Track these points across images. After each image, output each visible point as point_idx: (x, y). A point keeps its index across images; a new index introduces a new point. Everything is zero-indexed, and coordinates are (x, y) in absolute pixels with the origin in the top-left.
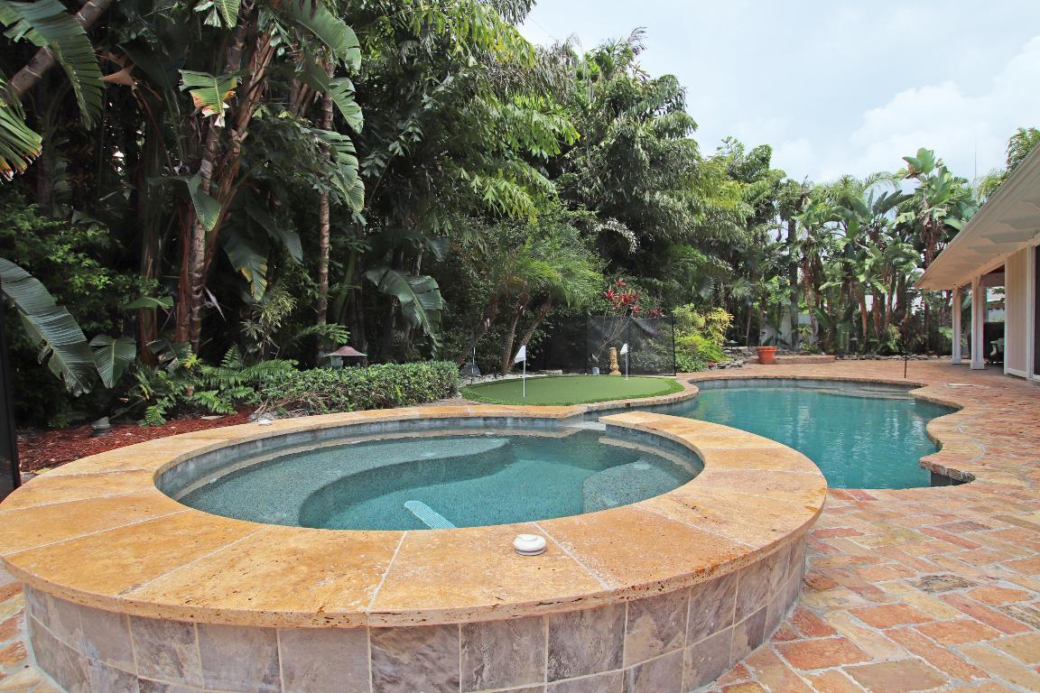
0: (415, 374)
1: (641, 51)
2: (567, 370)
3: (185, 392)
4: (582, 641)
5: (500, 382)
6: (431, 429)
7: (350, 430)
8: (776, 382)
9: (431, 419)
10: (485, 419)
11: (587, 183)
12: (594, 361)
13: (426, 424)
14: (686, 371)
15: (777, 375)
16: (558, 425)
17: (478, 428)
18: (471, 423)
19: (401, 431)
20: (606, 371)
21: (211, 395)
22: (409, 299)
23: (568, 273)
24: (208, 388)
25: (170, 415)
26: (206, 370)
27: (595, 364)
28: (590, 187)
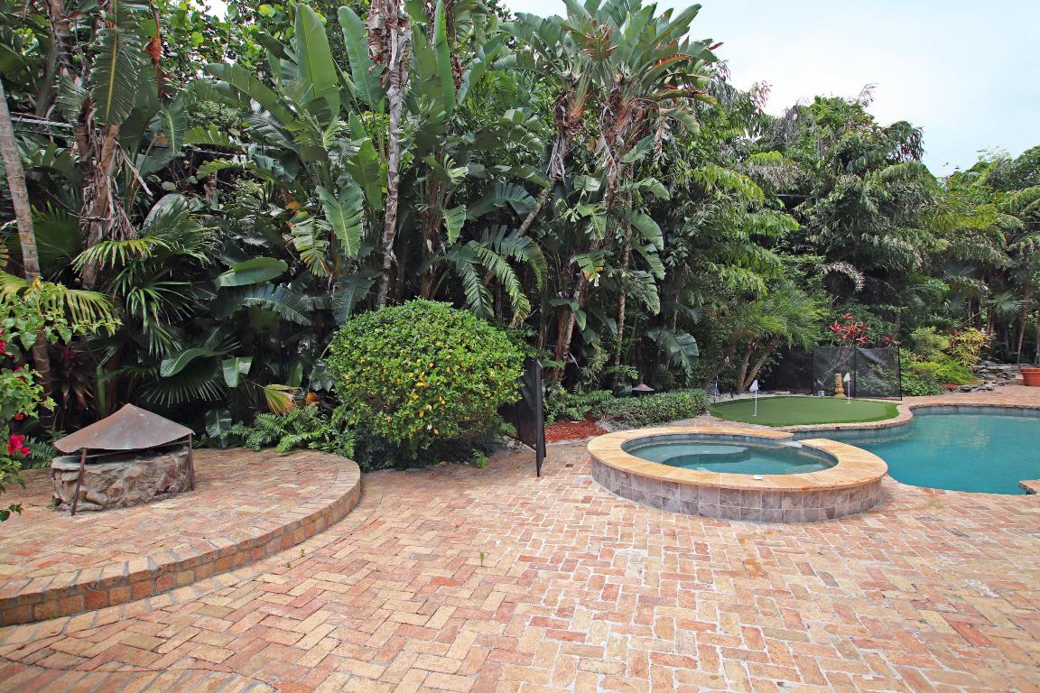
0: (682, 400)
1: (870, 103)
2: (794, 390)
3: (561, 408)
4: (771, 500)
5: (735, 402)
6: (704, 439)
7: (666, 438)
8: (1017, 411)
9: (705, 434)
10: (734, 436)
11: (816, 231)
12: (818, 385)
13: (702, 436)
14: (917, 395)
15: (1018, 404)
16: (776, 442)
17: (730, 440)
18: (726, 437)
19: (690, 439)
20: (831, 393)
21: (574, 410)
22: (677, 350)
23: (793, 319)
24: (570, 406)
25: (557, 419)
26: (569, 396)
27: (820, 388)
28: (818, 234)
